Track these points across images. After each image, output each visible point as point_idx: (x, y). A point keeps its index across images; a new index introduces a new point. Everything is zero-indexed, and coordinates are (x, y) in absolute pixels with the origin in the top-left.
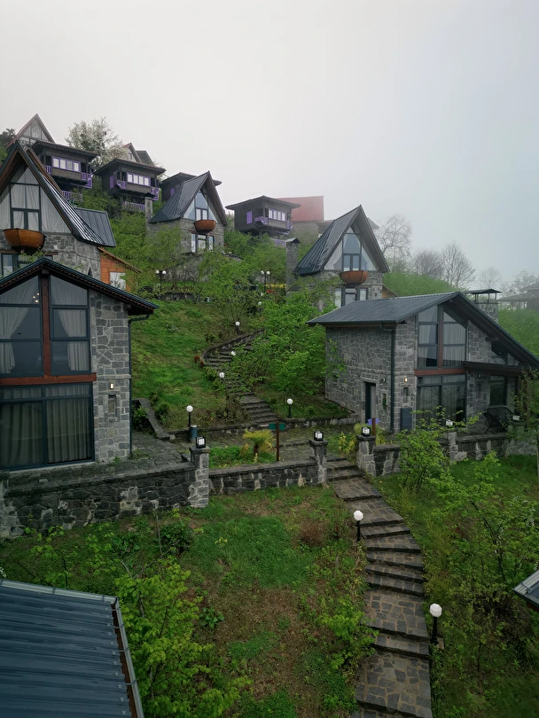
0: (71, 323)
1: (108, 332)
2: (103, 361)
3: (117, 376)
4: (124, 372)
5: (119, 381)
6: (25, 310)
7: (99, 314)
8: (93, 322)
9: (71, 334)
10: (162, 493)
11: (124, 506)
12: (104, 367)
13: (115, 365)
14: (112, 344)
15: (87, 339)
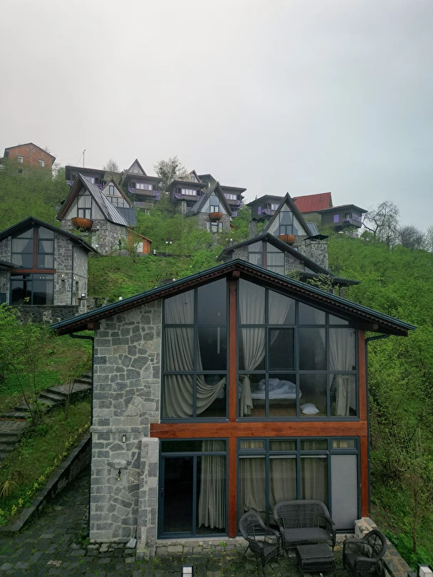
0: (47, 246)
1: (62, 251)
2: (60, 264)
3: (65, 271)
4: (69, 270)
5: (67, 274)
6: (27, 241)
7: (58, 242)
8: (56, 246)
9: (46, 251)
10: (62, 315)
11: (45, 318)
12: (60, 267)
13: (65, 266)
14: (64, 256)
15: (53, 254)
